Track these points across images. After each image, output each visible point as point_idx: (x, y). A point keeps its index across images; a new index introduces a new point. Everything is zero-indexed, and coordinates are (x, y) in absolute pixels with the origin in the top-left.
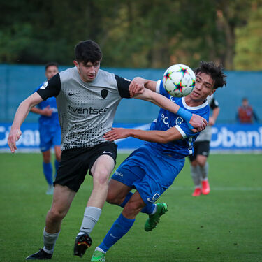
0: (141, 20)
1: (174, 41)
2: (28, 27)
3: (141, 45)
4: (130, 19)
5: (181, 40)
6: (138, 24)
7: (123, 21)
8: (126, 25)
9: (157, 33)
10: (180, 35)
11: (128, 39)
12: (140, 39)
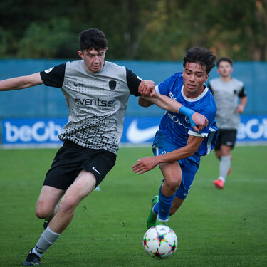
0: (180, 12)
1: (213, 33)
2: (66, 22)
3: (179, 37)
4: (169, 11)
5: (220, 31)
6: (177, 16)
7: (161, 13)
8: (164, 17)
9: (196, 24)
10: (219, 26)
11: (166, 32)
12: (179, 32)
